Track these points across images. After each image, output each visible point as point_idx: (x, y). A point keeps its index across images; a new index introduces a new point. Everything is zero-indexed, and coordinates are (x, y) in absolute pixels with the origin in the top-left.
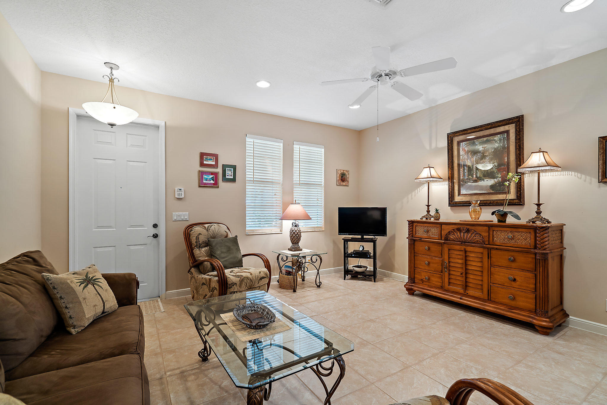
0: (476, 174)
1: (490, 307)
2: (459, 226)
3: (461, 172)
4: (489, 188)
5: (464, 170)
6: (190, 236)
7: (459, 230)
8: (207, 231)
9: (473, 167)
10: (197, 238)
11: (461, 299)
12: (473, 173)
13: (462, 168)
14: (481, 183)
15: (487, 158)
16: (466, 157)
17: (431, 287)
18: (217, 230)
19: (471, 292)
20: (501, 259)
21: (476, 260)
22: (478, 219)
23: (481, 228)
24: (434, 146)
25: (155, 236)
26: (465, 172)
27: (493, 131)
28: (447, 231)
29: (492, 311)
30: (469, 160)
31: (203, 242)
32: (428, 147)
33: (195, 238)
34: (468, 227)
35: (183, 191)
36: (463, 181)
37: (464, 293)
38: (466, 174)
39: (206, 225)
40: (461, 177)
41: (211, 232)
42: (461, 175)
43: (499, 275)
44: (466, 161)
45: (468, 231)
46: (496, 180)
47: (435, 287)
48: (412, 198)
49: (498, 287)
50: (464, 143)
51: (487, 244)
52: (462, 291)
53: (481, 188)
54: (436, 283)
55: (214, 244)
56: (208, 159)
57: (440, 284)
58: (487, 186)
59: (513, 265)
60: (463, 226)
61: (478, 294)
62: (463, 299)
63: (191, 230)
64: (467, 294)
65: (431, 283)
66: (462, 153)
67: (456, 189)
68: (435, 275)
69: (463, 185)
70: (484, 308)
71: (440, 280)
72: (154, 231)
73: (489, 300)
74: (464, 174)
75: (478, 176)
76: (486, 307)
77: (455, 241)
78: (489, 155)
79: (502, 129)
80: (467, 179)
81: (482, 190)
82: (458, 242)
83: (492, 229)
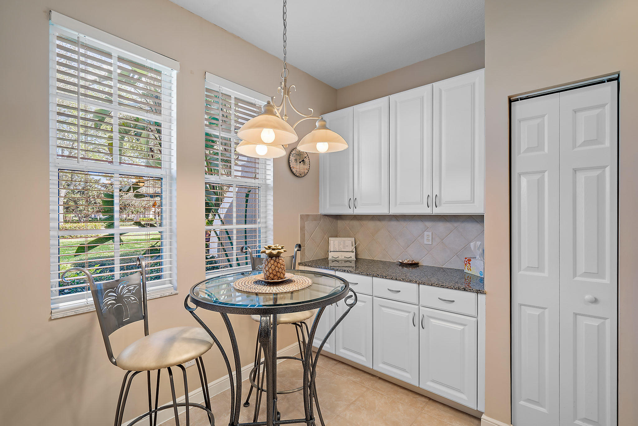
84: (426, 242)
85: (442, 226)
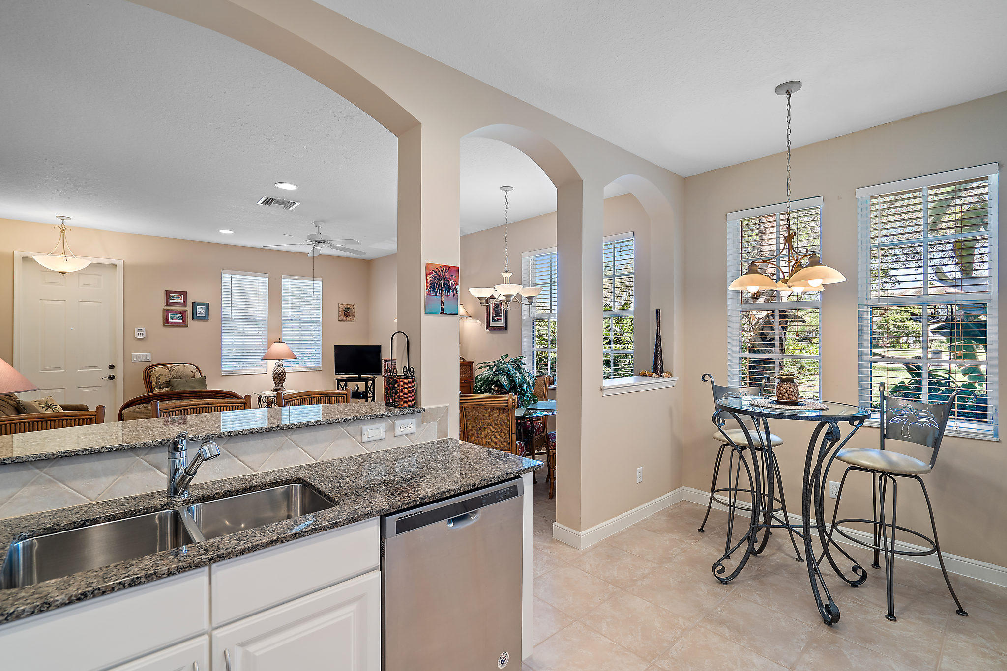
6: (150, 377)
8: (170, 371)
10: (158, 378)
18: (181, 370)
25: (112, 378)
31: (164, 383)
33: (155, 378)
35: (144, 331)
39: (169, 366)
41: (174, 373)
55: (175, 384)
56: (174, 297)
63: (152, 371)
72: (110, 373)
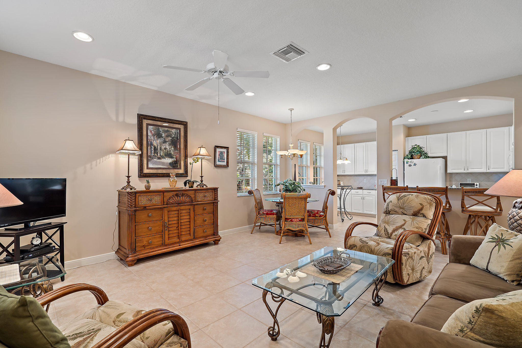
0: (160, 153)
1: (197, 242)
2: (177, 192)
3: (149, 149)
4: (168, 164)
5: (151, 148)
7: (177, 195)
9: (158, 148)
11: (180, 245)
12: (158, 152)
13: (150, 146)
14: (163, 160)
15: (167, 143)
16: (152, 138)
17: (153, 248)
19: (183, 238)
20: (199, 210)
21: (186, 214)
22: (175, 186)
23: (191, 192)
24: (121, 119)
26: (152, 150)
27: (172, 125)
28: (168, 198)
29: (198, 243)
30: (155, 141)
32: (114, 118)
34: (183, 192)
36: (150, 157)
37: (180, 241)
38: (153, 152)
40: (149, 153)
42: (149, 152)
43: (199, 220)
44: (153, 142)
45: (183, 195)
46: (173, 159)
47: (157, 247)
48: (91, 168)
49: (198, 228)
50: (151, 126)
51: (194, 202)
52: (178, 240)
53: (163, 164)
54: (158, 243)
57: (160, 242)
58: (167, 163)
59: (205, 212)
60: (179, 192)
61: (188, 237)
62: (182, 245)
64: (182, 240)
65: (153, 245)
66: (149, 134)
67: (145, 163)
68: (156, 236)
69: (150, 160)
70: (195, 244)
71: (161, 239)
73: (195, 238)
74: (151, 152)
75: (162, 154)
76: (195, 243)
77: (173, 204)
78: (169, 141)
79: (177, 126)
80: (153, 156)
81: (164, 166)
82: (175, 204)
83: (196, 192)
84: (365, 182)
85: (369, 177)
